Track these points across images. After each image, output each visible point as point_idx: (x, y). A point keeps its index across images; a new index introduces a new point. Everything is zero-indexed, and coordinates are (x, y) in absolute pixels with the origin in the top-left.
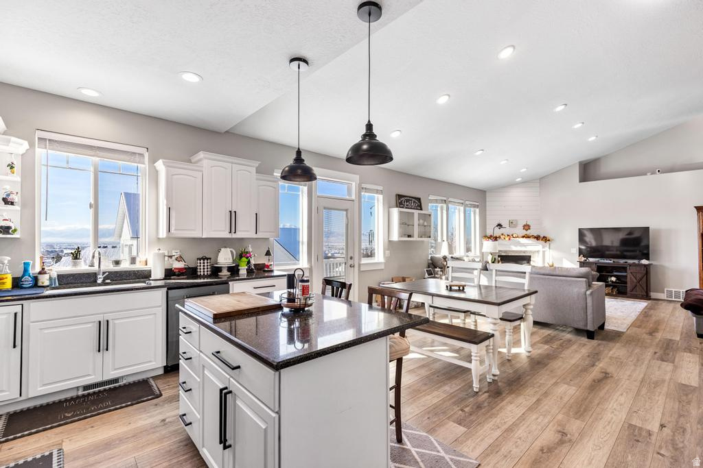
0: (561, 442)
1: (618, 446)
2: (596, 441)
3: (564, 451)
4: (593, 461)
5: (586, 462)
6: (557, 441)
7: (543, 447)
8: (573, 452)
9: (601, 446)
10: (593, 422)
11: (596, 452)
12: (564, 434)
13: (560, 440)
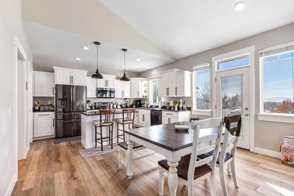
0: (72, 175)
1: (53, 189)
2: (62, 185)
3: (69, 174)
4: (58, 178)
5: (60, 176)
6: (74, 175)
7: (76, 171)
8: (66, 176)
9: (59, 185)
10: (70, 193)
11: (59, 181)
12: (74, 179)
13: (73, 176)
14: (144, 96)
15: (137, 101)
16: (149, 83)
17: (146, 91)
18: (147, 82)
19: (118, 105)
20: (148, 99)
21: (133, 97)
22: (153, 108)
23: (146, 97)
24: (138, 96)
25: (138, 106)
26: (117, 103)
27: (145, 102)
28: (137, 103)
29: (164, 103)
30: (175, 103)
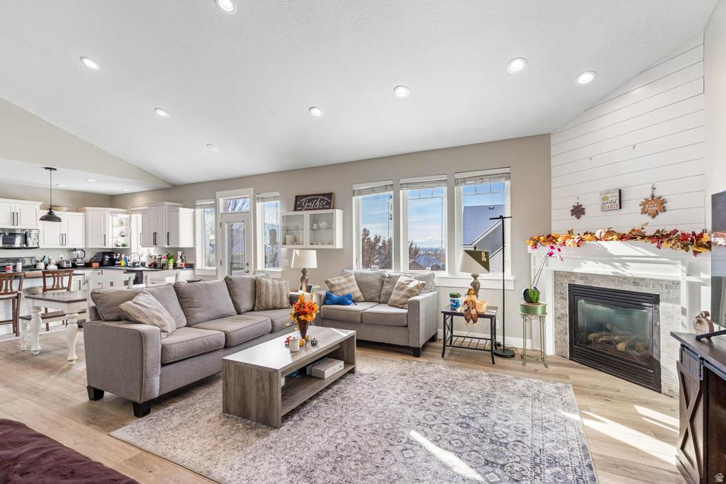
14: (119, 244)
15: (104, 254)
16: (130, 218)
17: (124, 234)
18: (128, 216)
19: (49, 263)
20: (129, 250)
21: (91, 246)
22: (138, 266)
23: (124, 245)
24: (103, 243)
25: (105, 263)
26: (46, 260)
27: (123, 256)
28: (103, 260)
29: (155, 258)
30: (169, 257)
